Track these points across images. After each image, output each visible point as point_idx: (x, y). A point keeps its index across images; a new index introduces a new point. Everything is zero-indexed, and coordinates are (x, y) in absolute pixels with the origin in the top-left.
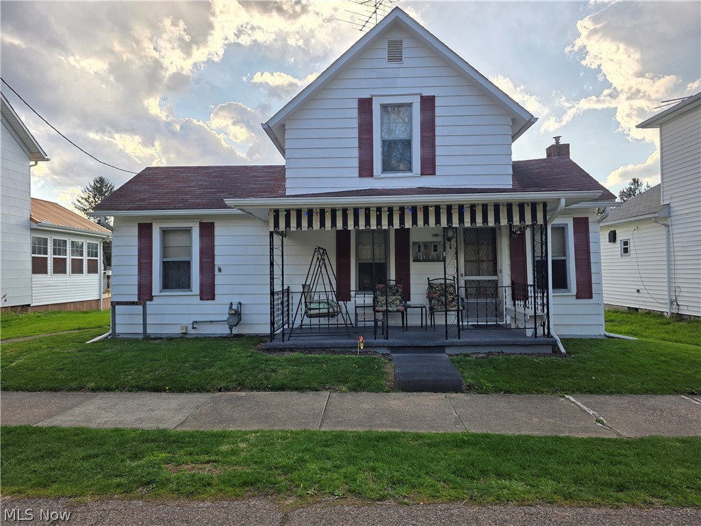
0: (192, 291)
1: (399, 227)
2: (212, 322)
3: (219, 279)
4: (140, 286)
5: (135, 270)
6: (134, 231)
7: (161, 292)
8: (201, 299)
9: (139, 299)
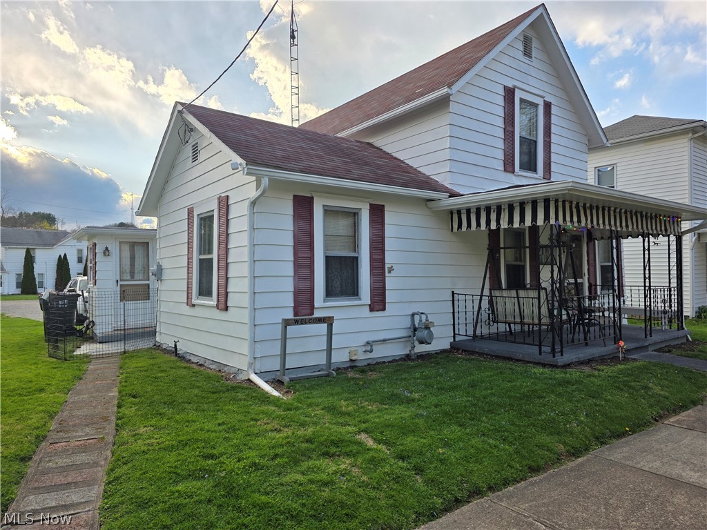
0: (360, 299)
1: (530, 225)
2: (384, 340)
3: (390, 282)
4: (297, 295)
5: (290, 270)
6: (288, 208)
7: (325, 301)
8: (371, 310)
9: (296, 314)
